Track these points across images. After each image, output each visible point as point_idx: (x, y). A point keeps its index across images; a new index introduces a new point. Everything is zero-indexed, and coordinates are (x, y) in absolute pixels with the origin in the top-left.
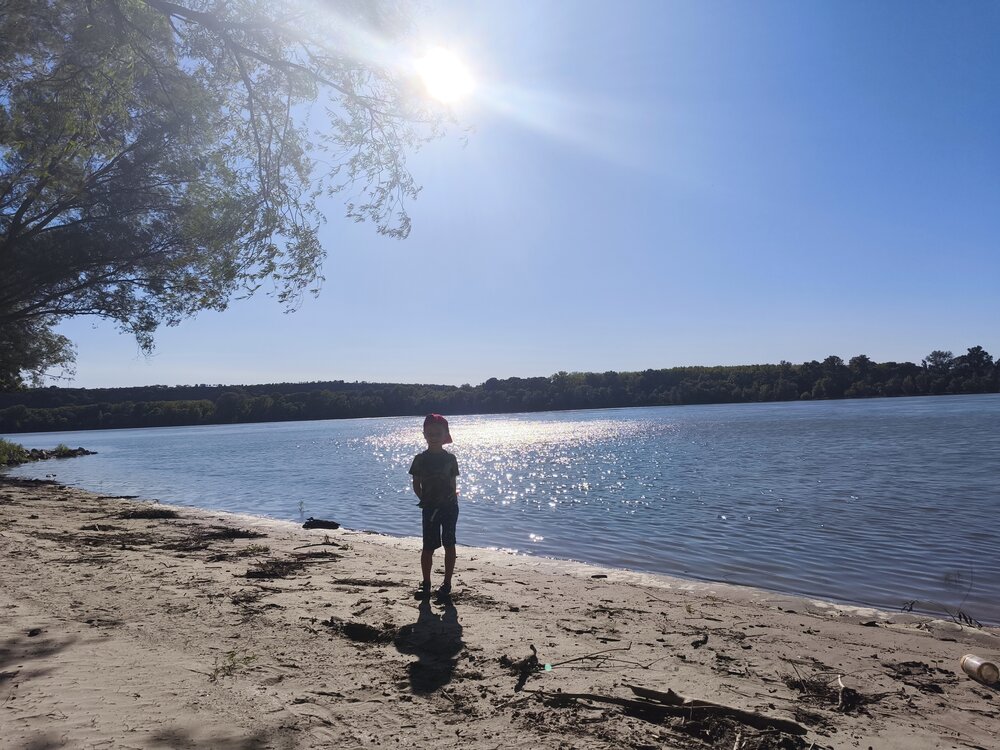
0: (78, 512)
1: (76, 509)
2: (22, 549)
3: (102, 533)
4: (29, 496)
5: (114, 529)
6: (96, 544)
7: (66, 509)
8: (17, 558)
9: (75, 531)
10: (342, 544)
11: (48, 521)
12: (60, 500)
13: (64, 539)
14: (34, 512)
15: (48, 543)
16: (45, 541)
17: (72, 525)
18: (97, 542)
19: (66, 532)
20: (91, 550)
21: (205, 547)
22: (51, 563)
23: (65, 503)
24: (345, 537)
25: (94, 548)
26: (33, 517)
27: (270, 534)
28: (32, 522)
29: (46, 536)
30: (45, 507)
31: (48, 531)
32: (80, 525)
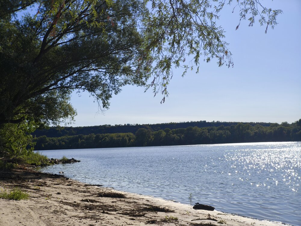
0: (77, 192)
1: (76, 190)
2: (58, 209)
3: (91, 203)
4: (54, 183)
5: (96, 202)
6: (90, 209)
7: (72, 190)
8: (57, 214)
9: (79, 202)
10: (219, 220)
11: (66, 196)
12: (68, 185)
13: (75, 205)
14: (58, 191)
15: (69, 207)
16: (67, 206)
17: (77, 198)
18: (91, 208)
19: (75, 202)
20: (89, 212)
21: (143, 215)
22: (73, 218)
23: (71, 187)
24: (219, 216)
25: (90, 211)
26: (59, 193)
27: (176, 211)
28: (58, 196)
29: (67, 204)
30: (62, 188)
31: (67, 201)
32: (81, 199)
